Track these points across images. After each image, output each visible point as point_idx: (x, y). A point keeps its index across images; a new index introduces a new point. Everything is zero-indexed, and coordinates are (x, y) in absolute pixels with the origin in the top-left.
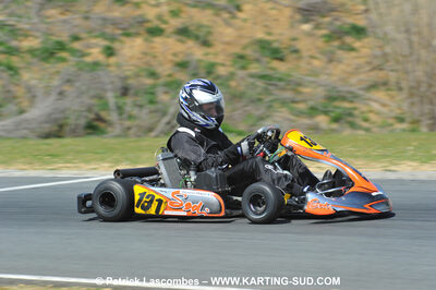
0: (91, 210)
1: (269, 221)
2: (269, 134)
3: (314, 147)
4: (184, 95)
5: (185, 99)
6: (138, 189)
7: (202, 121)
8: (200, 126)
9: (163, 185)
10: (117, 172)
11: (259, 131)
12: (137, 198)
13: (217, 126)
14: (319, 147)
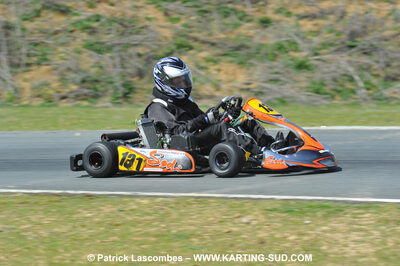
0: (82, 168)
1: (232, 175)
2: (232, 102)
3: (271, 113)
4: (157, 71)
5: (158, 74)
6: (122, 150)
7: (173, 93)
8: (172, 97)
9: (142, 146)
10: (104, 136)
11: (223, 100)
12: (121, 157)
13: (187, 96)
14: (274, 113)
